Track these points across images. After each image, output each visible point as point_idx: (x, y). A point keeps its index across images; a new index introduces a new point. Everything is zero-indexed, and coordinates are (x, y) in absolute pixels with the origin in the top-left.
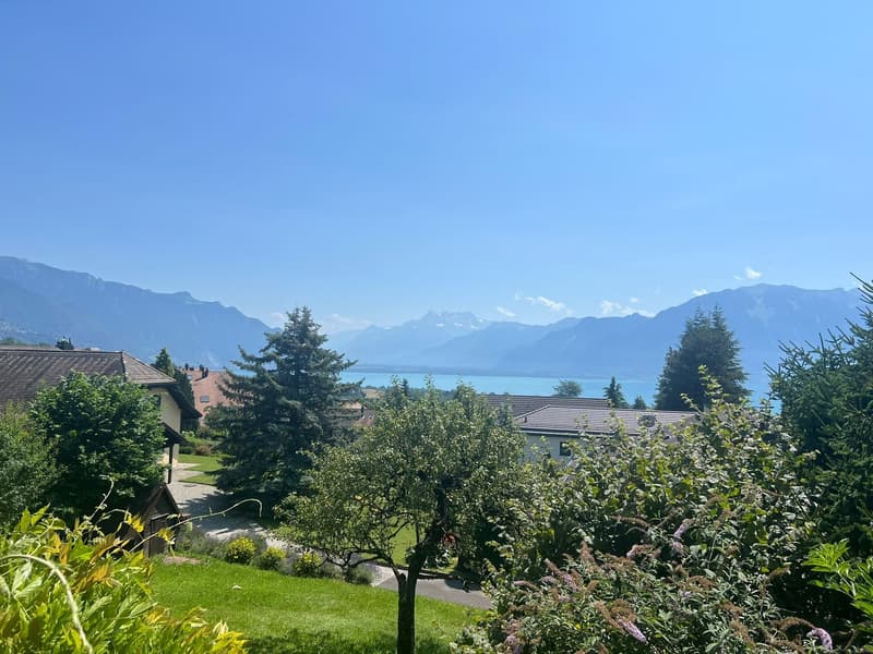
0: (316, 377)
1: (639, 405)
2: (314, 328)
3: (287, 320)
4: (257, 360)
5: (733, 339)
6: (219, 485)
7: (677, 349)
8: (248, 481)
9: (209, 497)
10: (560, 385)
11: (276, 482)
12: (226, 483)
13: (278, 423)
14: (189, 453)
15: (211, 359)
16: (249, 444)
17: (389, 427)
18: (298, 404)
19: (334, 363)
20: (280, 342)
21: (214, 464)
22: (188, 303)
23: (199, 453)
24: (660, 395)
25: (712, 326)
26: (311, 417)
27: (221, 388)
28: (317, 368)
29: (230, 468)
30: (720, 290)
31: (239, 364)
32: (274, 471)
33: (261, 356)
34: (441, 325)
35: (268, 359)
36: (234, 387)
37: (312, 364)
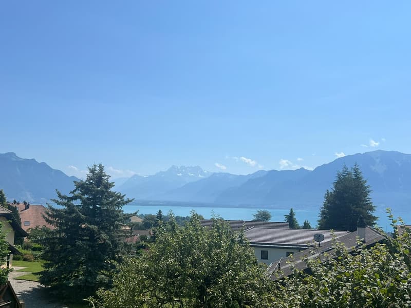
0: (107, 210)
1: (307, 226)
2: (106, 178)
3: (88, 172)
4: (68, 198)
5: (366, 185)
6: (42, 282)
7: (332, 191)
8: (61, 278)
9: (34, 289)
10: (257, 213)
11: (81, 279)
12: (46, 279)
13: (82, 240)
14: (18, 259)
15: (29, 197)
16: (62, 255)
17: (169, 244)
18: (95, 227)
19: (119, 200)
20: (83, 187)
21: (38, 267)
22: (14, 159)
23: (25, 260)
24: (322, 220)
25: (354, 177)
26: (104, 236)
27: (44, 217)
28: (108, 204)
29: (50, 270)
30: (354, 154)
31: (57, 202)
32: (78, 272)
33: (71, 195)
34: (180, 174)
35: (75, 198)
36: (53, 216)
37: (104, 201)
